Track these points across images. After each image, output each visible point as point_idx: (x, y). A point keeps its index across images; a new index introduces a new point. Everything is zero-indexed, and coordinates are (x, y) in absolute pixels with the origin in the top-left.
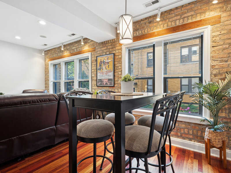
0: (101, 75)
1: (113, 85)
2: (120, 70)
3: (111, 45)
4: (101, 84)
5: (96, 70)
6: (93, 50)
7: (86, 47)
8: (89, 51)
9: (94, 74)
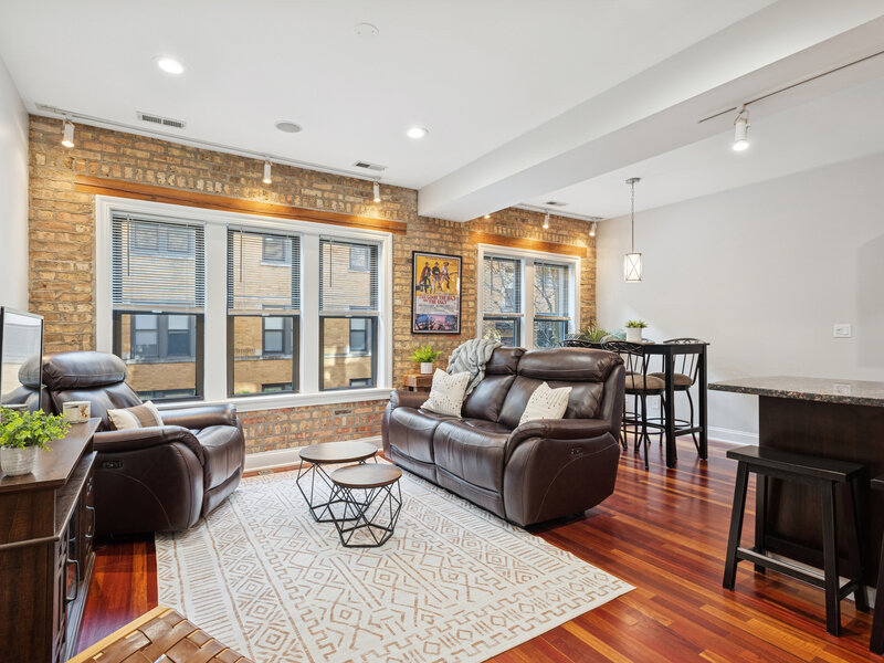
0: (427, 303)
1: (458, 332)
2: (473, 297)
3: (452, 234)
4: (426, 328)
5: (409, 289)
6: (398, 229)
7: (373, 209)
8: (386, 227)
9: (400, 298)
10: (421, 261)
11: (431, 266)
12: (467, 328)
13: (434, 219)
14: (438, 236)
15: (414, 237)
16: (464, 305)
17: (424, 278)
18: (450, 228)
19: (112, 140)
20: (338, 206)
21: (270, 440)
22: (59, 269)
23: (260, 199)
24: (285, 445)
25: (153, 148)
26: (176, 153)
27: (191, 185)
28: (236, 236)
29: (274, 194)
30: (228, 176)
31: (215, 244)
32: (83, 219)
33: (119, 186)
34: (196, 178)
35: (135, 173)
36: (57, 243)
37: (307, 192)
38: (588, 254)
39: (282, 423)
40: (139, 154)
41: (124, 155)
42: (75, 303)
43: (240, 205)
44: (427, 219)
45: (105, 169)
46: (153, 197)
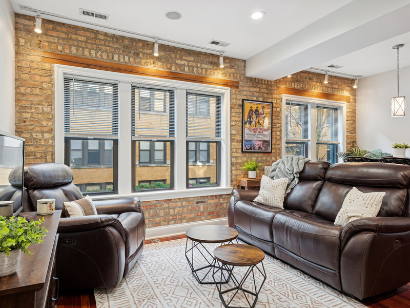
0: (252, 133)
1: (270, 151)
2: (279, 129)
3: (266, 88)
4: (251, 149)
5: (240, 124)
6: (234, 85)
7: (219, 73)
8: (226, 84)
9: (235, 129)
10: (248, 106)
11: (254, 109)
12: (275, 148)
13: (255, 79)
14: (258, 90)
15: (243, 91)
16: (274, 134)
17: (250, 117)
18: (265, 84)
19: (64, 29)
20: (197, 70)
21: (157, 220)
22: (33, 111)
23: (152, 67)
24: (166, 223)
25: (88, 34)
26: (102, 37)
27: (111, 57)
28: (137, 90)
29: (159, 63)
30: (132, 52)
31: (124, 95)
32: (47, 79)
33: (68, 58)
34: (113, 53)
35: (78, 50)
36: (32, 94)
37: (179, 62)
38: (351, 100)
39: (164, 209)
40: (80, 38)
41: (71, 38)
42: (42, 132)
43: (140, 70)
44: (251, 79)
45: (60, 48)
46: (88, 66)
